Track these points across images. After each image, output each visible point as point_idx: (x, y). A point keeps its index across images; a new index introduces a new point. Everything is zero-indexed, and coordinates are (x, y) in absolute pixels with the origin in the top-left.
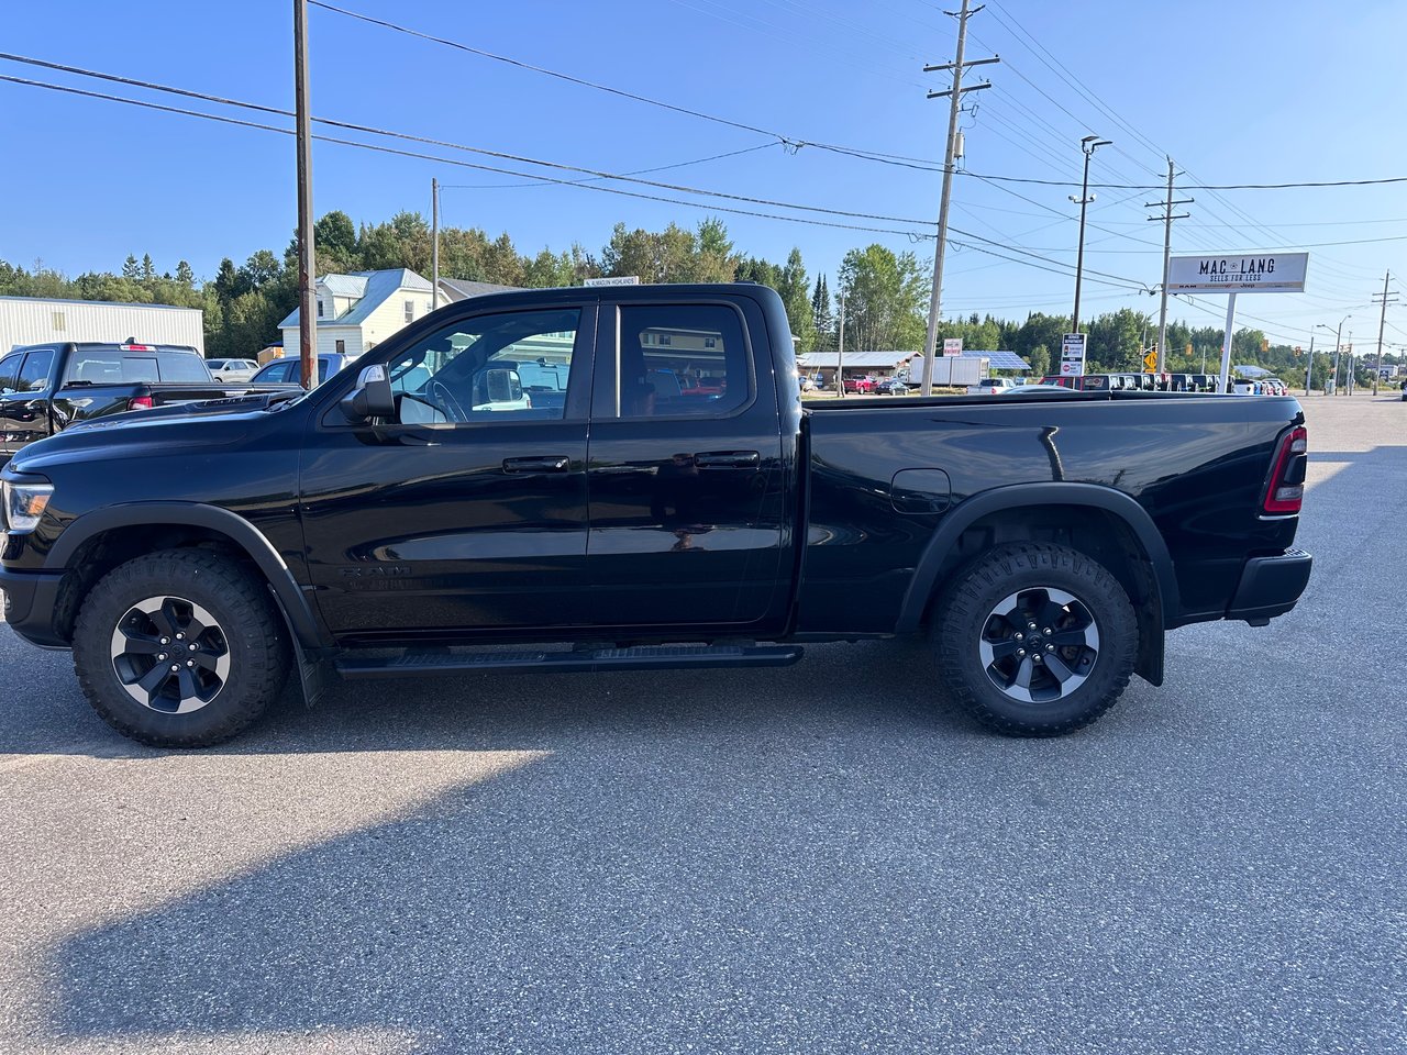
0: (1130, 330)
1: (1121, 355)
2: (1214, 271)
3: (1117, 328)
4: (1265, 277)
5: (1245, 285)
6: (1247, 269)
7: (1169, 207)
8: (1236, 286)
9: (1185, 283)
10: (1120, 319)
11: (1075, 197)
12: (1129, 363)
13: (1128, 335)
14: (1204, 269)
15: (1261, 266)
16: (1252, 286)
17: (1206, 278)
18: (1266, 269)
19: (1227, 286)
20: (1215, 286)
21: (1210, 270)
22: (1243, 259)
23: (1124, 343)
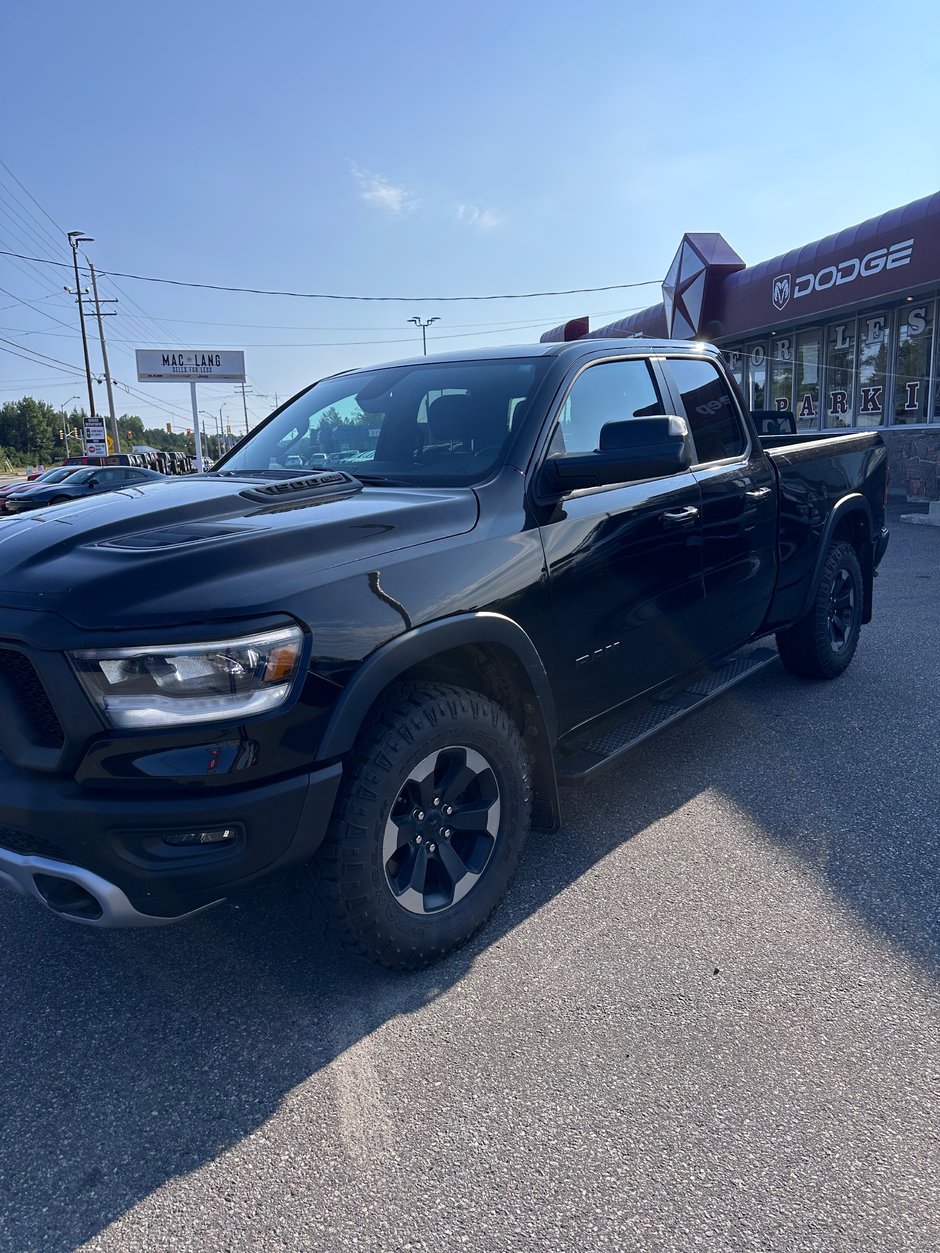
0: (36, 417)
1: (33, 440)
2: (174, 363)
3: (23, 414)
4: (215, 370)
5: (201, 376)
6: (200, 362)
7: (97, 305)
8: (194, 377)
9: (153, 373)
10: (24, 406)
11: (70, 288)
12: (41, 447)
13: (35, 421)
14: (166, 361)
15: (211, 360)
16: (207, 377)
17: (168, 370)
18: (214, 363)
19: (188, 376)
20: (177, 376)
21: (171, 363)
22: (196, 354)
23: (33, 428)
